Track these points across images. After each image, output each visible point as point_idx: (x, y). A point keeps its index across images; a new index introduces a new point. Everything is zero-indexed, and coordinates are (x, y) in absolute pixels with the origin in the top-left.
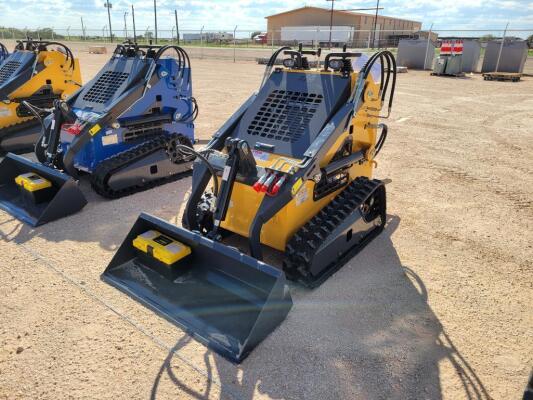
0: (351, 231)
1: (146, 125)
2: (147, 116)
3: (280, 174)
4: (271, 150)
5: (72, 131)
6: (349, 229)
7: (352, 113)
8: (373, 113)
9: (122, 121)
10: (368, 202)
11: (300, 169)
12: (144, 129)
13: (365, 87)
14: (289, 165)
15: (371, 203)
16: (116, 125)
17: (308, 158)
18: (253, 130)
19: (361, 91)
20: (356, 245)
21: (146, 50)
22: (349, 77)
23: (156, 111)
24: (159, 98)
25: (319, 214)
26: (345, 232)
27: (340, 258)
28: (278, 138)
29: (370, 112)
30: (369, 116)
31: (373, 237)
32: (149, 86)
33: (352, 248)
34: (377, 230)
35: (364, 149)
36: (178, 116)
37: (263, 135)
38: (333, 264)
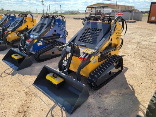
0: (111, 72)
1: (51, 39)
2: (51, 36)
3: (87, 54)
4: (85, 46)
5: (29, 41)
6: (110, 71)
7: (111, 35)
8: (119, 34)
9: (44, 38)
10: (116, 63)
11: (94, 52)
12: (50, 41)
13: (116, 26)
14: (90, 51)
15: (118, 63)
16: (42, 40)
17: (96, 49)
18: (80, 40)
19: (114, 27)
20: (112, 76)
21: (52, 16)
22: (111, 23)
23: (54, 35)
24: (55, 31)
25: (100, 66)
26: (109, 72)
27: (107, 80)
28: (87, 43)
29: (118, 34)
30: (117, 35)
31: (119, 74)
32: (52, 27)
33: (111, 77)
34: (120, 72)
35: (116, 46)
36: (61, 36)
37: (83, 42)
38: (105, 82)
